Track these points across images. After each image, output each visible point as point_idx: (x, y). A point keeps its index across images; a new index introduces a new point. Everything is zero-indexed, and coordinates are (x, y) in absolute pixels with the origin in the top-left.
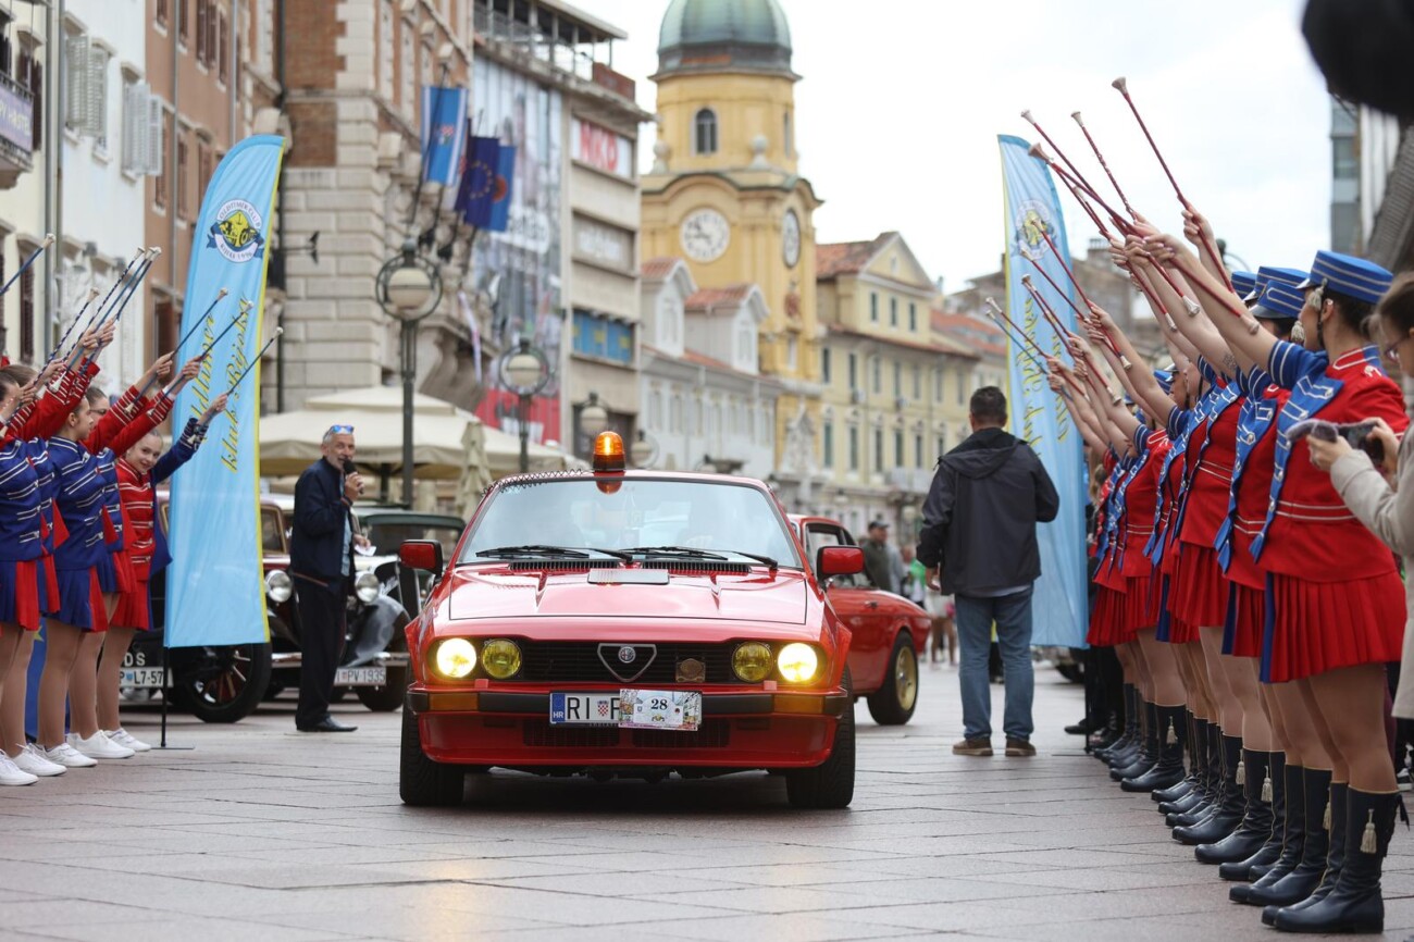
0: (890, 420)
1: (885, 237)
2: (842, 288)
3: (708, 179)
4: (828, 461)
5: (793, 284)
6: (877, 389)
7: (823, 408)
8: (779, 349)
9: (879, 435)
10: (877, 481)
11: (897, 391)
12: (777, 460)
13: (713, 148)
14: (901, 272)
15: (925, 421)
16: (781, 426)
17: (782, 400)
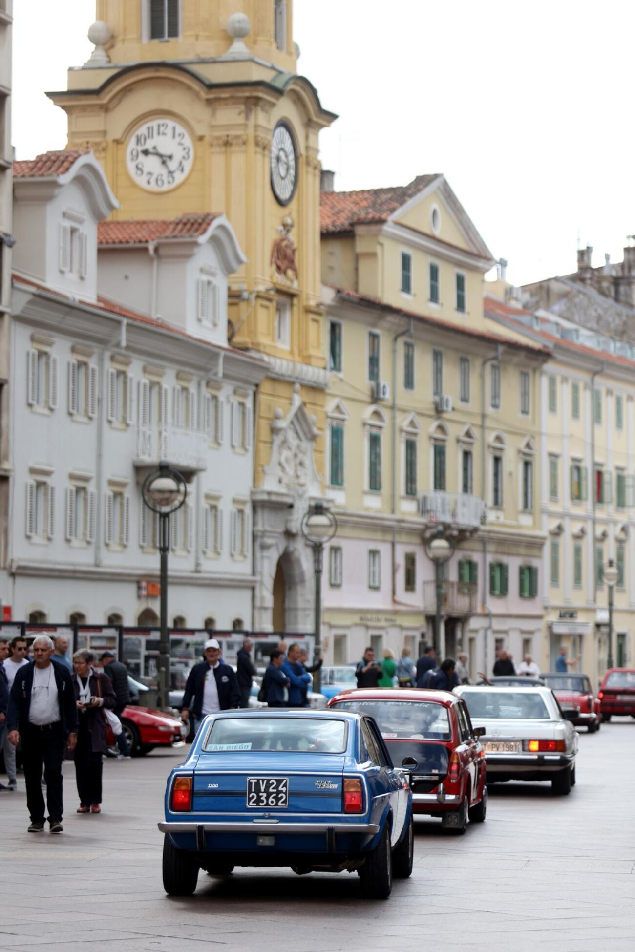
0: (428, 428)
1: (422, 182)
2: (361, 246)
3: (163, 73)
4: (337, 478)
5: (287, 227)
6: (409, 383)
7: (330, 405)
8: (264, 317)
9: (411, 446)
10: (408, 508)
11: (438, 390)
12: (257, 474)
13: (174, 33)
14: (445, 230)
15: (476, 432)
16: (264, 425)
17: (266, 387)
